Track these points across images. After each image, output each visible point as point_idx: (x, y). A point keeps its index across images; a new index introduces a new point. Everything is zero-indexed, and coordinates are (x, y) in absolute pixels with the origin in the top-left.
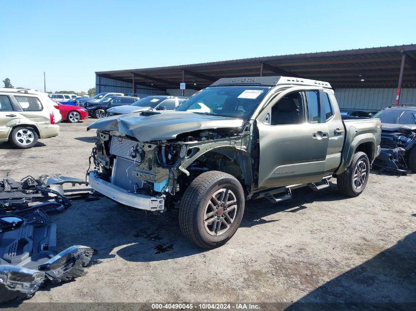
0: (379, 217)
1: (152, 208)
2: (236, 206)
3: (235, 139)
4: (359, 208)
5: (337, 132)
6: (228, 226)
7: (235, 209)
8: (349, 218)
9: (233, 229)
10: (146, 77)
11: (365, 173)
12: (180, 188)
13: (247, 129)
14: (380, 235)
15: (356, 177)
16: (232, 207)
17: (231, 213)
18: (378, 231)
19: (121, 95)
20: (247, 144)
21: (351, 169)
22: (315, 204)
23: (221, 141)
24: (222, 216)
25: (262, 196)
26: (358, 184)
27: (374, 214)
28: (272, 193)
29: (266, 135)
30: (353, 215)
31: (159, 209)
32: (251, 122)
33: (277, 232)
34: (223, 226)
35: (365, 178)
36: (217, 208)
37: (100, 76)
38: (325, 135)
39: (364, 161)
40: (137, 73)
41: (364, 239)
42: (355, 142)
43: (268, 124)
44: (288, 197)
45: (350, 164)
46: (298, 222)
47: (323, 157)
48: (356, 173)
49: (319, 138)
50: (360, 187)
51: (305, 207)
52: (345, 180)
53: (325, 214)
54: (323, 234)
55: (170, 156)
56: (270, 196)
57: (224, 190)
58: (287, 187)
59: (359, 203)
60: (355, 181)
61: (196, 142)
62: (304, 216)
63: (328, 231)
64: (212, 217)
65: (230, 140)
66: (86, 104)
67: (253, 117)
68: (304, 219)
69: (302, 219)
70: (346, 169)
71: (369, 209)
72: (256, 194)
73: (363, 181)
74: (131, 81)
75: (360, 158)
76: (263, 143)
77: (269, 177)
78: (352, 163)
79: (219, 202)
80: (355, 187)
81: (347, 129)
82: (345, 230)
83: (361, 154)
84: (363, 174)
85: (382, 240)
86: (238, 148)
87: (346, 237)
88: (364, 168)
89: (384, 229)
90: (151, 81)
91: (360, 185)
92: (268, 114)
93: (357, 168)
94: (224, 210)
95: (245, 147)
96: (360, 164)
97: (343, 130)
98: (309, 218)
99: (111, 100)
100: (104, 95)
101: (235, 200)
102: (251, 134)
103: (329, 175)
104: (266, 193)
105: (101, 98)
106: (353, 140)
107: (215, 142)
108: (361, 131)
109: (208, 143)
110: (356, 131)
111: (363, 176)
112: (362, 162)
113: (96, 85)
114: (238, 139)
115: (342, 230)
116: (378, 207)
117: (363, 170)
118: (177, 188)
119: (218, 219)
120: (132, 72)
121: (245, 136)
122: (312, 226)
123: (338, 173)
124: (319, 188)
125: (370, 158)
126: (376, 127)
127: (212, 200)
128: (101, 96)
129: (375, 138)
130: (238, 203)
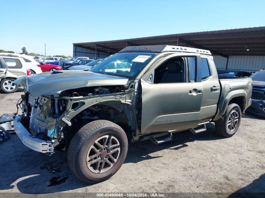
0: (244, 157)
1: (42, 151)
2: (119, 149)
3: (121, 95)
4: (230, 148)
5: (213, 89)
6: (112, 165)
7: (118, 151)
8: (219, 157)
9: (116, 167)
10: (104, 47)
11: (238, 119)
12: (64, 135)
13: (133, 87)
14: (241, 174)
15: (229, 123)
16: (116, 150)
17: (115, 155)
18: (240, 170)
19: (87, 58)
20: (132, 98)
21: (225, 117)
22: (196, 142)
23: (107, 96)
24: (106, 157)
25: (146, 138)
26: (231, 128)
27: (241, 153)
28: (155, 136)
29: (148, 91)
30: (224, 153)
31: (49, 152)
32: (136, 81)
33: (156, 169)
34: (107, 165)
35: (237, 123)
36: (100, 151)
37: (76, 46)
38: (199, 92)
39: (237, 110)
40: (99, 45)
41: (227, 178)
42: (229, 97)
43: (151, 82)
44: (169, 139)
45: (224, 113)
46: (177, 159)
47: (198, 109)
48: (230, 119)
49: (194, 94)
50: (233, 130)
51: (187, 146)
52: (220, 124)
53: (201, 152)
54: (193, 171)
55: (61, 108)
56: (153, 139)
57: (107, 136)
58: (169, 131)
59: (230, 143)
60: (229, 126)
61: (82, 97)
62: (184, 154)
63: (198, 169)
64: (95, 158)
65: (115, 95)
66: (63, 64)
67: (139, 77)
68: (182, 156)
69: (181, 157)
70: (221, 117)
71: (237, 149)
72: (141, 138)
73: (236, 125)
74: (94, 49)
75: (233, 108)
76: (144, 98)
77: (150, 125)
78: (226, 112)
79: (102, 146)
80: (229, 130)
81: (223, 86)
82: (213, 168)
83: (234, 105)
84: (236, 120)
85: (242, 179)
86: (123, 101)
87: (212, 176)
88: (237, 116)
89: (246, 169)
90: (108, 50)
91: (233, 128)
92: (151, 74)
93: (230, 116)
94: (108, 152)
95: (130, 101)
96: (233, 113)
97: (219, 87)
98: (187, 156)
99: (80, 61)
100: (76, 58)
101: (119, 144)
102: (136, 90)
103: (207, 121)
104: (150, 136)
105: (74, 60)
106: (227, 95)
107: (101, 97)
108: (234, 88)
109: (93, 97)
110: (230, 88)
111: (236, 122)
112: (235, 111)
113: (74, 51)
114: (123, 94)
115: (211, 168)
116: (245, 147)
117: (236, 117)
118: (61, 135)
119: (101, 160)
120: (95, 44)
121: (130, 92)
122: (186, 163)
123: (214, 120)
124: (197, 131)
125: (242, 108)
126: (248, 85)
127: (95, 145)
128: (74, 59)
129: (246, 93)
130: (122, 146)
